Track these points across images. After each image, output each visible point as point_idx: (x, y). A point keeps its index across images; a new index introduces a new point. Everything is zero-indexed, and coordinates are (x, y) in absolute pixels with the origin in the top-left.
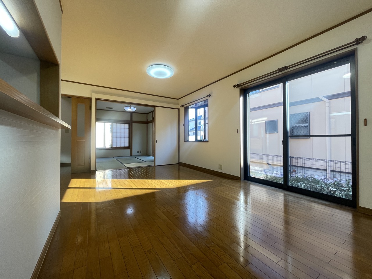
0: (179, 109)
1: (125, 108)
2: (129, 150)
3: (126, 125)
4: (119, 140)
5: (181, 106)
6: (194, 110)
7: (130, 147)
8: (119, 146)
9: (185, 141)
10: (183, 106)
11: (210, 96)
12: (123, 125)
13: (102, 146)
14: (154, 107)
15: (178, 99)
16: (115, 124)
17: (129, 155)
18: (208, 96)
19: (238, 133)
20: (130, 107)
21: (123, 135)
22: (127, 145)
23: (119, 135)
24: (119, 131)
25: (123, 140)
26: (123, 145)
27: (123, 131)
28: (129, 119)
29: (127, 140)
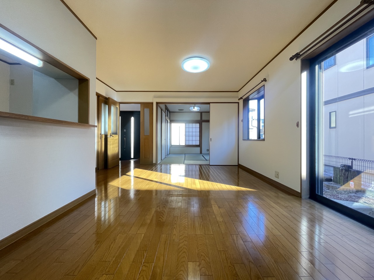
0: (238, 103)
1: (190, 108)
2: (199, 148)
3: (197, 124)
4: (191, 138)
5: (239, 100)
6: (256, 101)
7: (200, 146)
8: (191, 144)
9: (243, 140)
10: (241, 98)
11: (265, 80)
12: (194, 125)
13: (177, 144)
14: (209, 103)
15: (238, 92)
16: (188, 124)
17: (199, 153)
18: (262, 81)
19: (298, 127)
20: (194, 107)
21: (194, 134)
22: (198, 143)
23: (191, 134)
24: (191, 130)
25: (194, 138)
26: (194, 144)
27: (194, 130)
28: (199, 119)
29: (198, 138)
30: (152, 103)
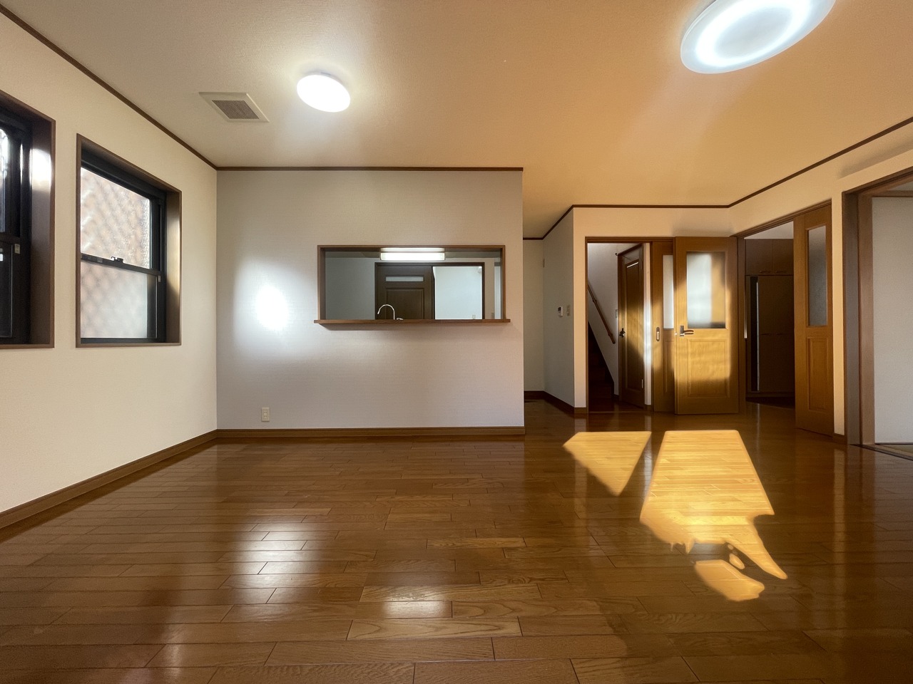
30: (827, 205)
